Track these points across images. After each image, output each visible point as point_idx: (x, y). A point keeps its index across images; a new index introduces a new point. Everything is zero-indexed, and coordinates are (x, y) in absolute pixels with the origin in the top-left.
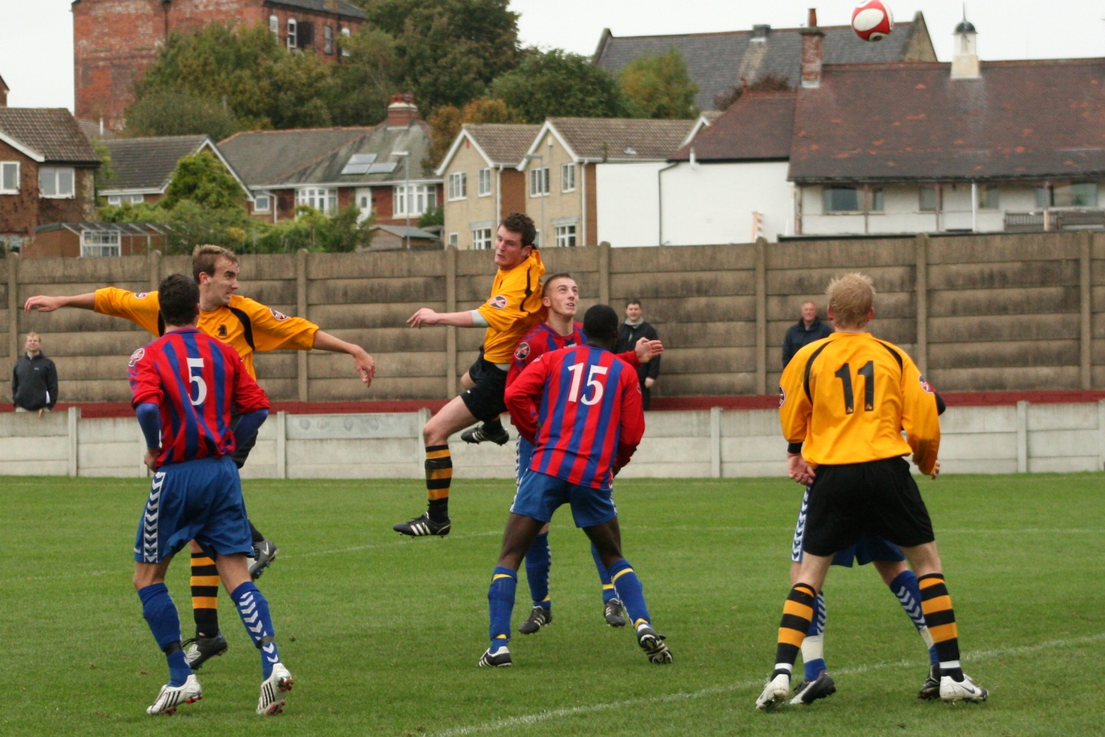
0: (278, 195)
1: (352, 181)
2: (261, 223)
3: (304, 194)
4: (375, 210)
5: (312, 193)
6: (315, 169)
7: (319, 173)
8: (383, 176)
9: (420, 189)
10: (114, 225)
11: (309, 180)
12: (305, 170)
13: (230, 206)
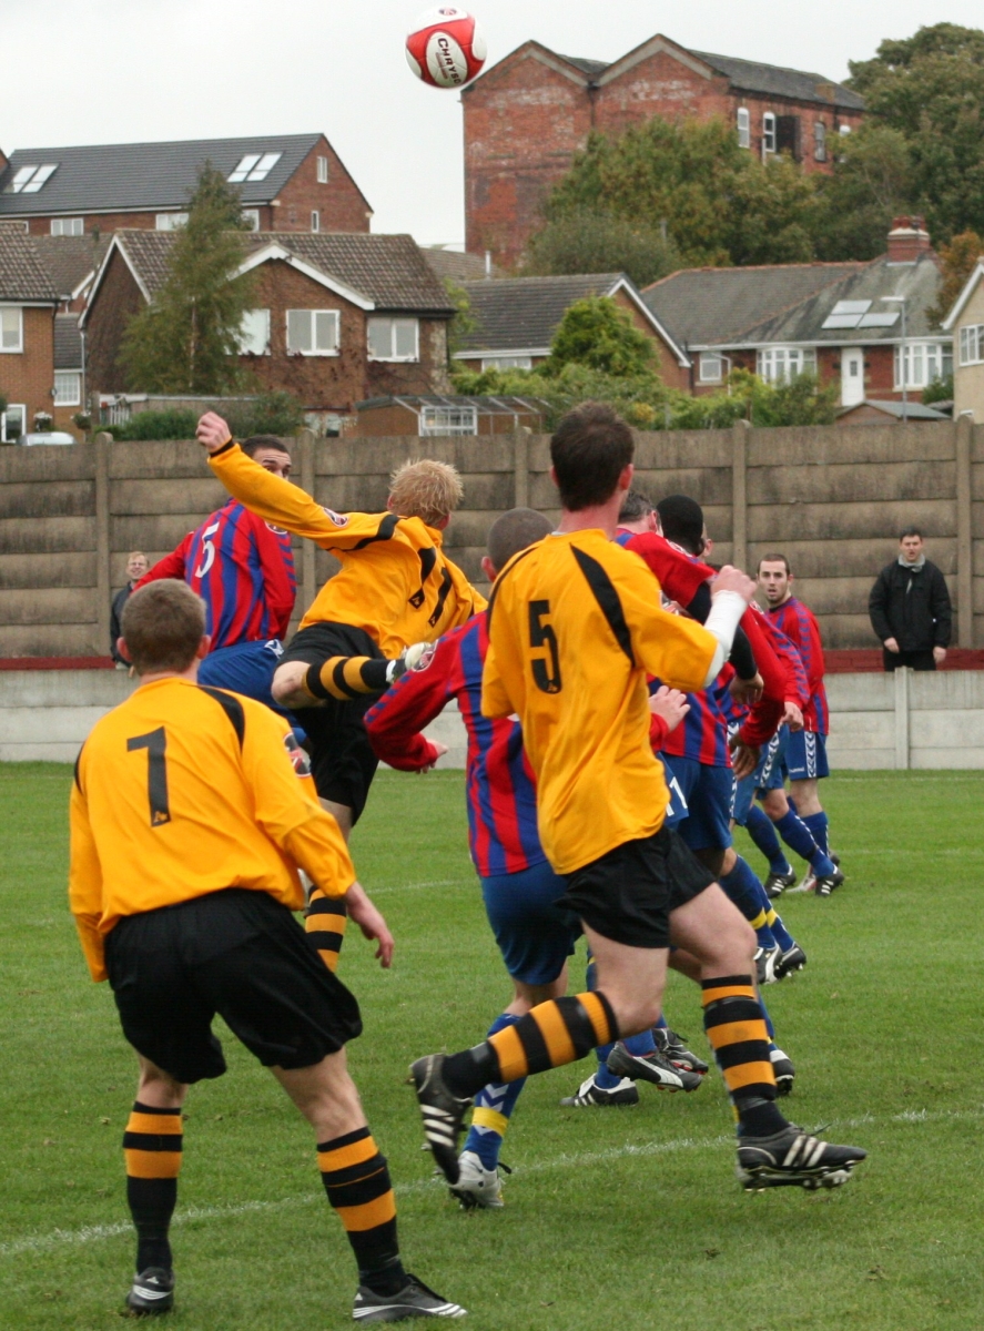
0: (731, 358)
1: (837, 338)
2: (680, 396)
3: (769, 357)
4: (869, 379)
5: (780, 355)
6: (784, 323)
7: (790, 328)
8: (880, 332)
9: (931, 349)
10: (468, 399)
11: (777, 337)
12: (772, 322)
13: (638, 373)
